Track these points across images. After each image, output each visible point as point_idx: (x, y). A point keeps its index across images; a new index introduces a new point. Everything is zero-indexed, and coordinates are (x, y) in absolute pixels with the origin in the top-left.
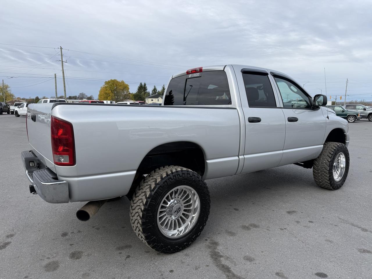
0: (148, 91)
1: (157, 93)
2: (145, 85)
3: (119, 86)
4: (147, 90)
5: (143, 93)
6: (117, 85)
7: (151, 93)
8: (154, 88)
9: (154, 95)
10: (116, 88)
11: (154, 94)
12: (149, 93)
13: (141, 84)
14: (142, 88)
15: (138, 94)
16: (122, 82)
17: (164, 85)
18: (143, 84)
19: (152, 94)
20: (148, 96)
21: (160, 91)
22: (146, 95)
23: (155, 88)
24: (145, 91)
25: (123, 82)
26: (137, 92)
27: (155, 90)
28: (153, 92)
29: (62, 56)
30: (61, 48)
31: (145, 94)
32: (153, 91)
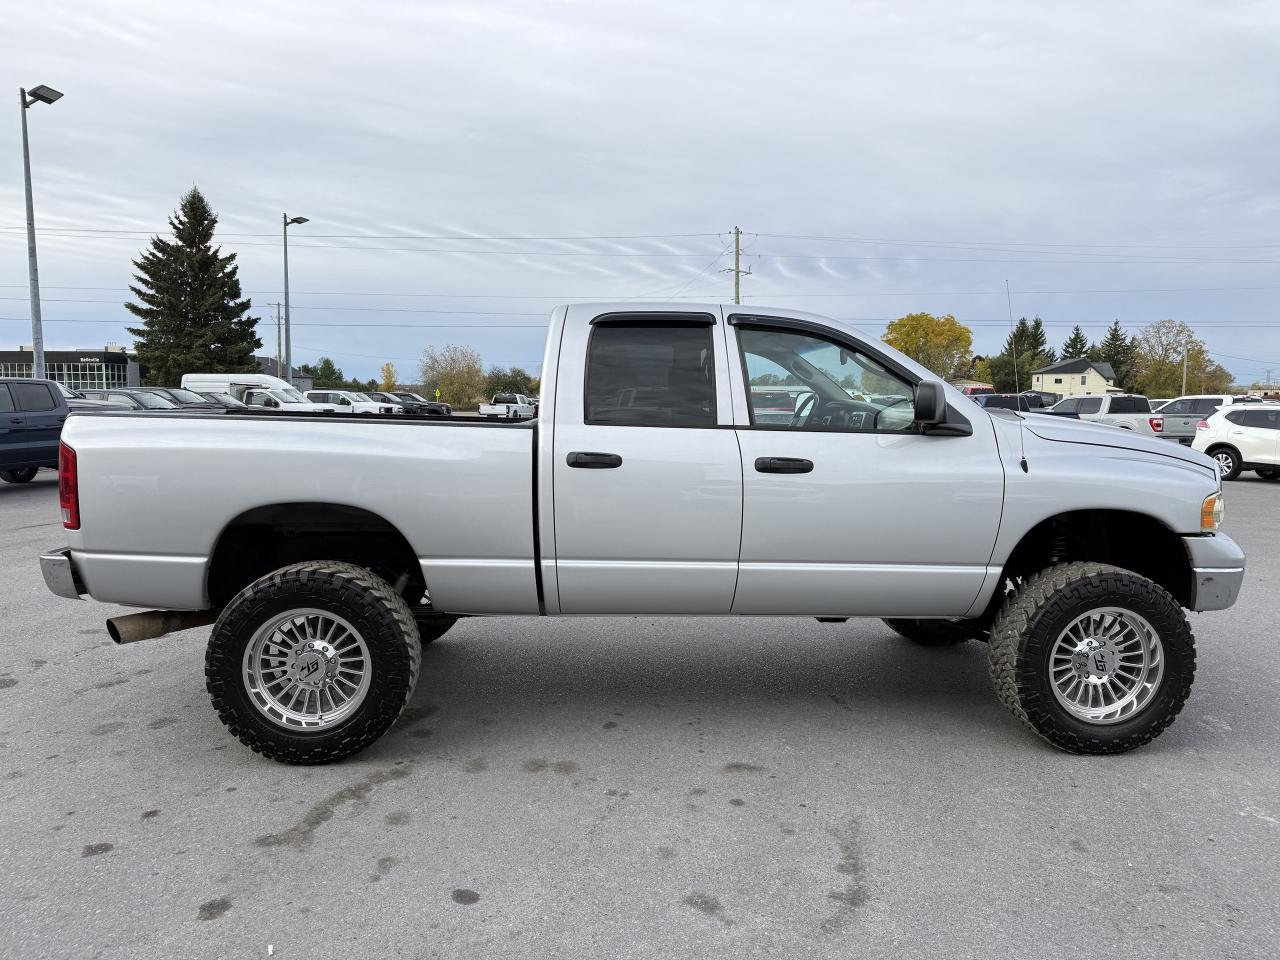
0: (1046, 347)
1: (1085, 352)
2: (1038, 324)
3: (936, 335)
4: (1042, 343)
5: (1027, 355)
6: (930, 331)
7: (1059, 353)
8: (1073, 336)
9: (1069, 361)
10: (925, 344)
11: (1071, 357)
12: (1053, 355)
13: (1023, 323)
14: (1028, 338)
15: (1006, 358)
16: (947, 320)
17: (1116, 323)
18: (1030, 323)
19: (1065, 358)
20: (1049, 365)
21: (1099, 345)
22: (1037, 362)
23: (1077, 335)
24: (1036, 348)
25: (950, 321)
26: (1003, 354)
27: (1077, 342)
28: (1070, 350)
29: (738, 254)
30: (738, 232)
31: (1033, 359)
32: (1068, 347)
